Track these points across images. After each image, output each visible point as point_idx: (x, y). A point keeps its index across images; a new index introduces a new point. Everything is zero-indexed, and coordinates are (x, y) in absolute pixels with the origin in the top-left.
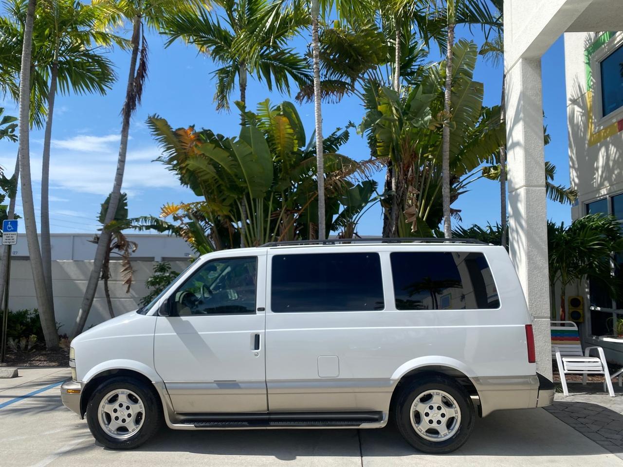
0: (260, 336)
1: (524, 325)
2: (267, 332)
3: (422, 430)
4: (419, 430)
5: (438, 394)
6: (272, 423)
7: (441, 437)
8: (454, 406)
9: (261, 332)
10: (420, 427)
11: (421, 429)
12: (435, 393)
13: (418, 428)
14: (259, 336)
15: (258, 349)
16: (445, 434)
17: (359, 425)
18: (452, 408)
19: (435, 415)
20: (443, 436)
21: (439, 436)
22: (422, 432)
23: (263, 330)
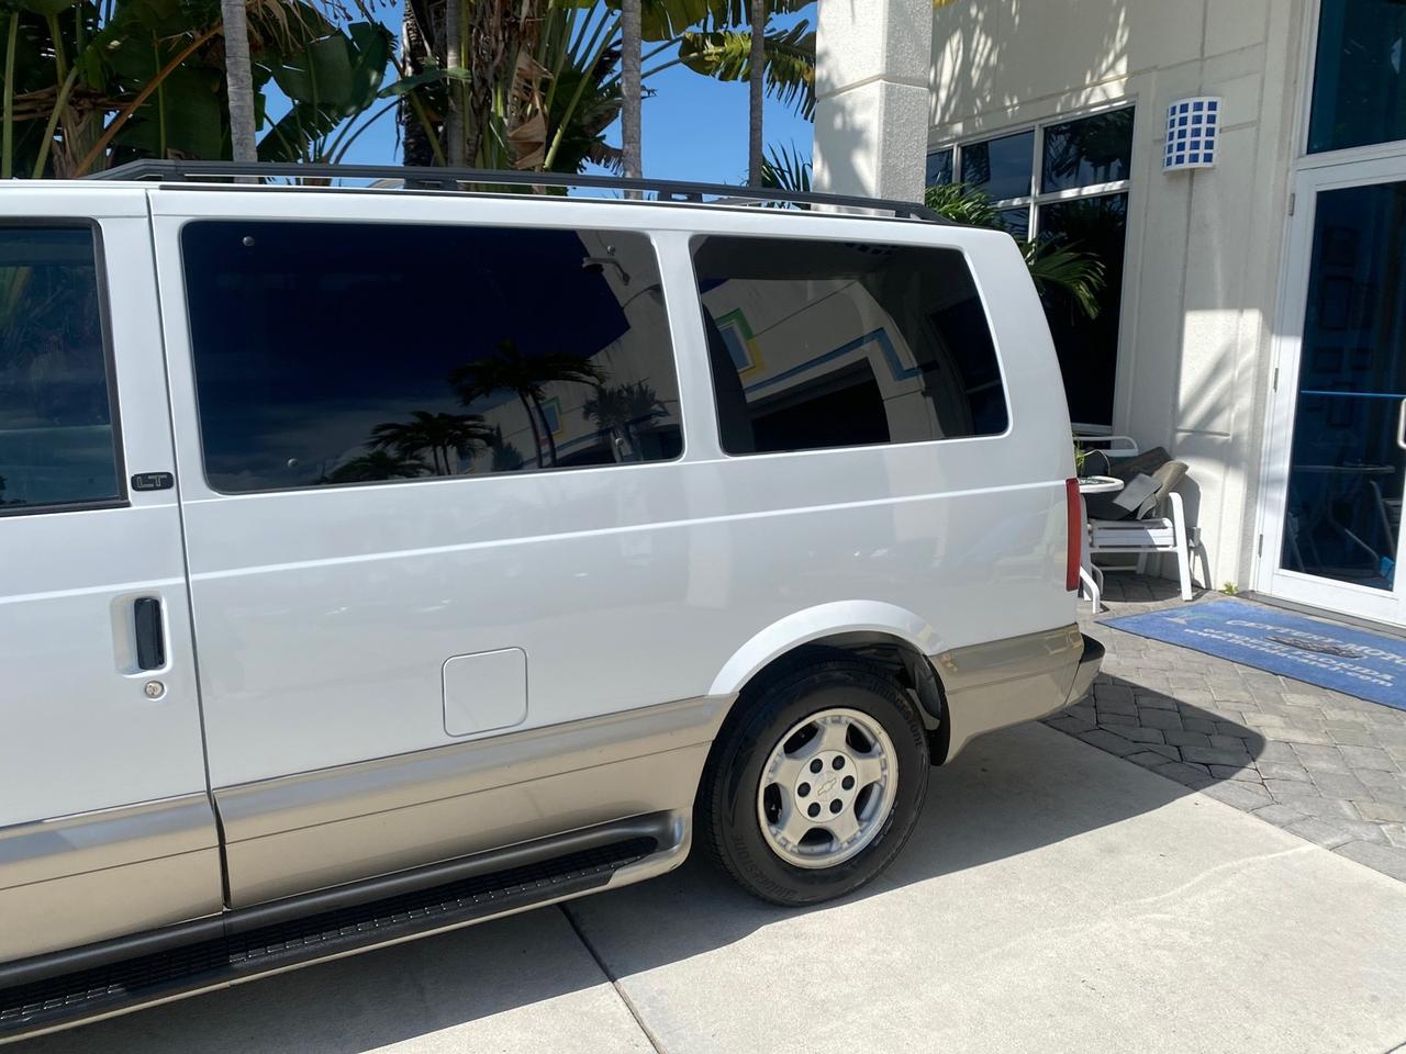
0: (164, 607)
1: (1064, 482)
2: (196, 582)
3: (788, 842)
4: (779, 843)
5: (837, 721)
6: (237, 960)
7: (840, 849)
8: (877, 746)
9: (164, 586)
10: (785, 833)
11: (785, 840)
12: (829, 719)
13: (779, 837)
14: (156, 605)
15: (159, 660)
16: (851, 836)
17: (606, 880)
18: (873, 757)
19: (826, 787)
20: (846, 845)
21: (834, 848)
22: (789, 847)
23: (176, 576)
